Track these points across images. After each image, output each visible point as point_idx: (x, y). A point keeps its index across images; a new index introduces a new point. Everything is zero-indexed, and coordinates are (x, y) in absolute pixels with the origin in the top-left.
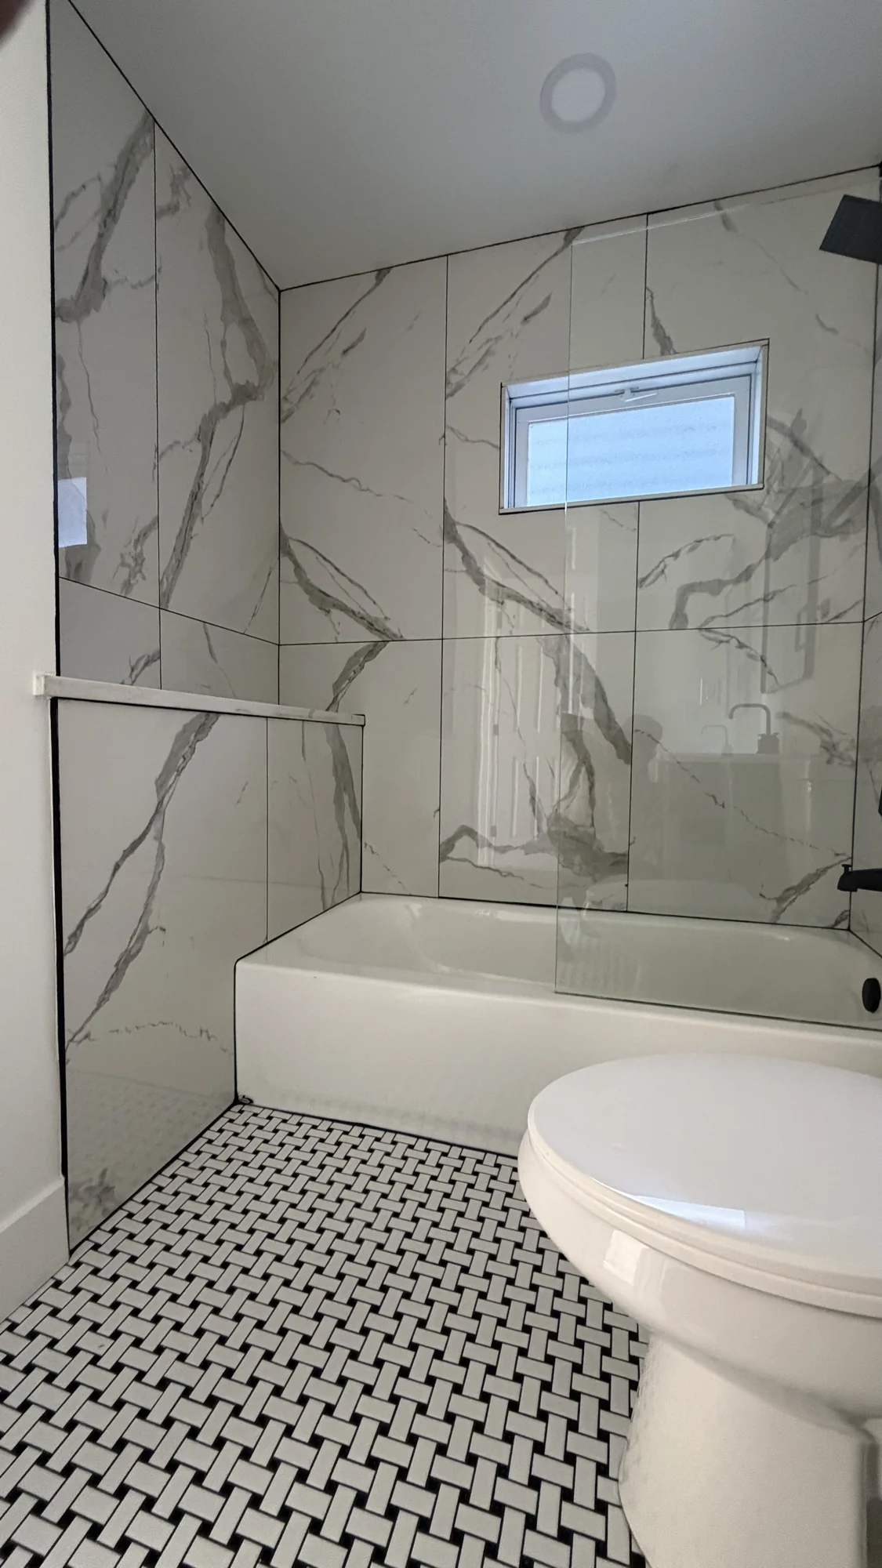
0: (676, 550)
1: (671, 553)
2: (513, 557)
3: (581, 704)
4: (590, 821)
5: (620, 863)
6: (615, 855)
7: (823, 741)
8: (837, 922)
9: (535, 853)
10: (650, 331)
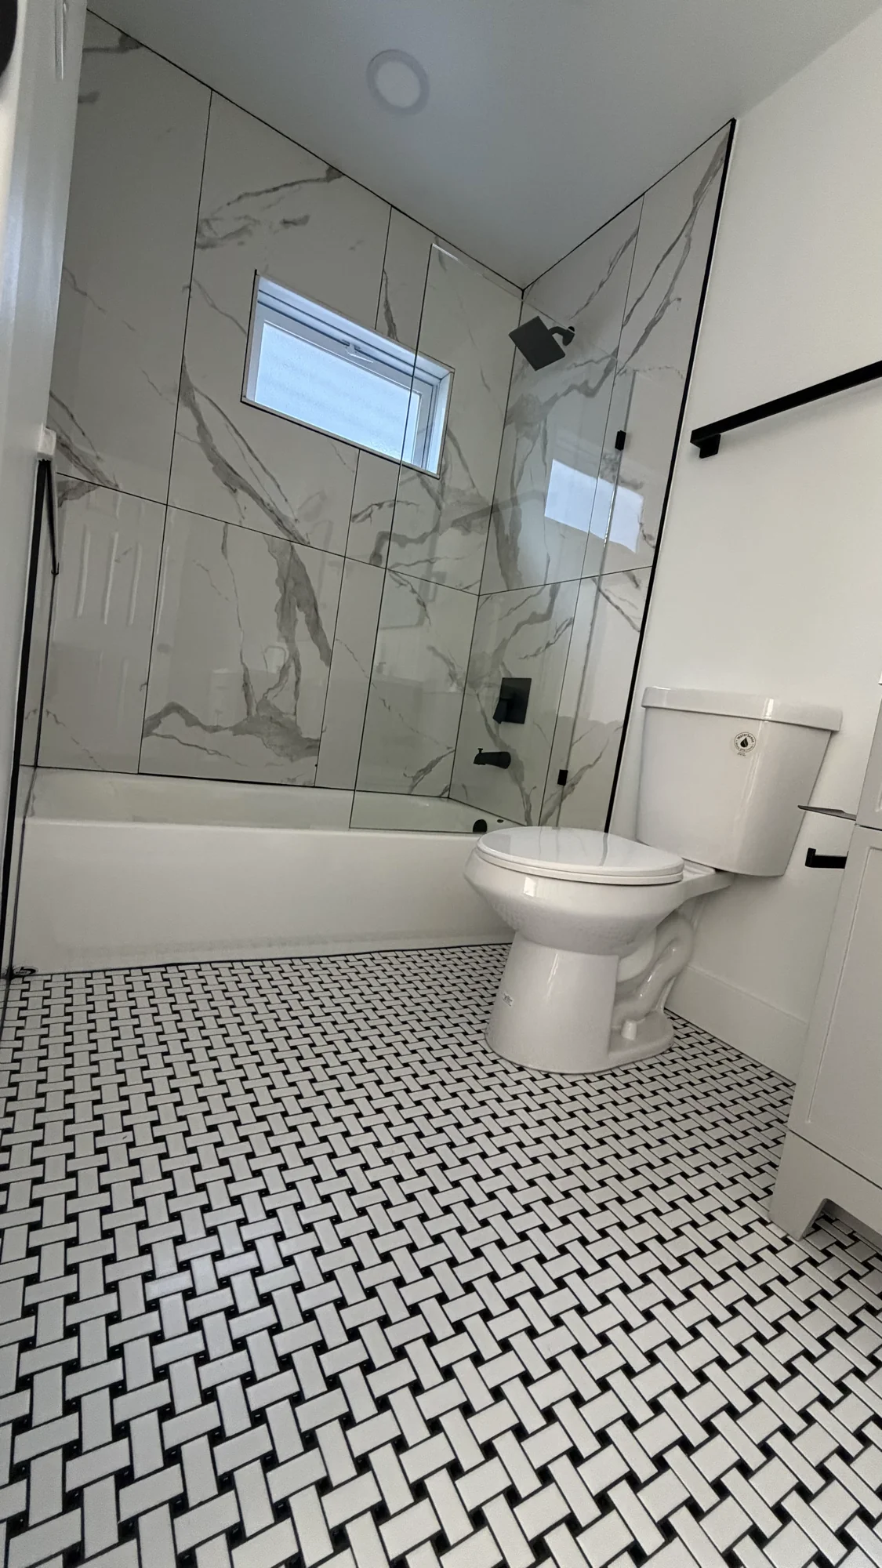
0: (381, 501)
1: (377, 503)
2: (250, 451)
3: (297, 608)
4: (293, 710)
5: (314, 746)
6: (309, 740)
7: (450, 670)
8: (443, 794)
9: (243, 734)
10: (382, 310)
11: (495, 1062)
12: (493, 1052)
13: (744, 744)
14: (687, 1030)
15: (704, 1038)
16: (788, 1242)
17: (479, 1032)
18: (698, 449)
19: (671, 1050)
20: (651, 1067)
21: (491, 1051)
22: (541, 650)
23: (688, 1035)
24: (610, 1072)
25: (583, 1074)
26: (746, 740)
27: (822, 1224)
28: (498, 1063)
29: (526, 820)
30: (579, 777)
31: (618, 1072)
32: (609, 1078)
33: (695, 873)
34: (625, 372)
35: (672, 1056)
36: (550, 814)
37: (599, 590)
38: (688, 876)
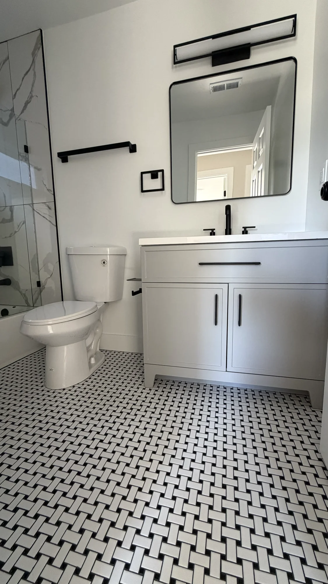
11: (54, 392)
12: (51, 390)
13: (104, 263)
14: (107, 352)
15: (113, 353)
16: (150, 390)
17: (42, 386)
18: (60, 160)
19: (106, 360)
20: (102, 368)
21: (50, 390)
22: (13, 235)
23: (108, 354)
24: (92, 375)
25: (84, 380)
26: (104, 261)
27: (156, 381)
28: (55, 392)
29: (26, 304)
30: (46, 283)
31: (94, 374)
32: (93, 377)
33: (101, 305)
34: (20, 119)
35: (106, 362)
36: (37, 299)
37: (34, 209)
38: (99, 307)
